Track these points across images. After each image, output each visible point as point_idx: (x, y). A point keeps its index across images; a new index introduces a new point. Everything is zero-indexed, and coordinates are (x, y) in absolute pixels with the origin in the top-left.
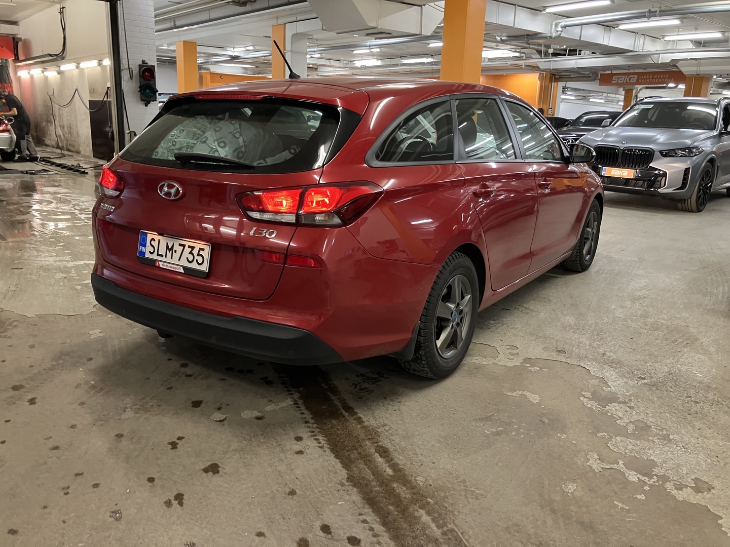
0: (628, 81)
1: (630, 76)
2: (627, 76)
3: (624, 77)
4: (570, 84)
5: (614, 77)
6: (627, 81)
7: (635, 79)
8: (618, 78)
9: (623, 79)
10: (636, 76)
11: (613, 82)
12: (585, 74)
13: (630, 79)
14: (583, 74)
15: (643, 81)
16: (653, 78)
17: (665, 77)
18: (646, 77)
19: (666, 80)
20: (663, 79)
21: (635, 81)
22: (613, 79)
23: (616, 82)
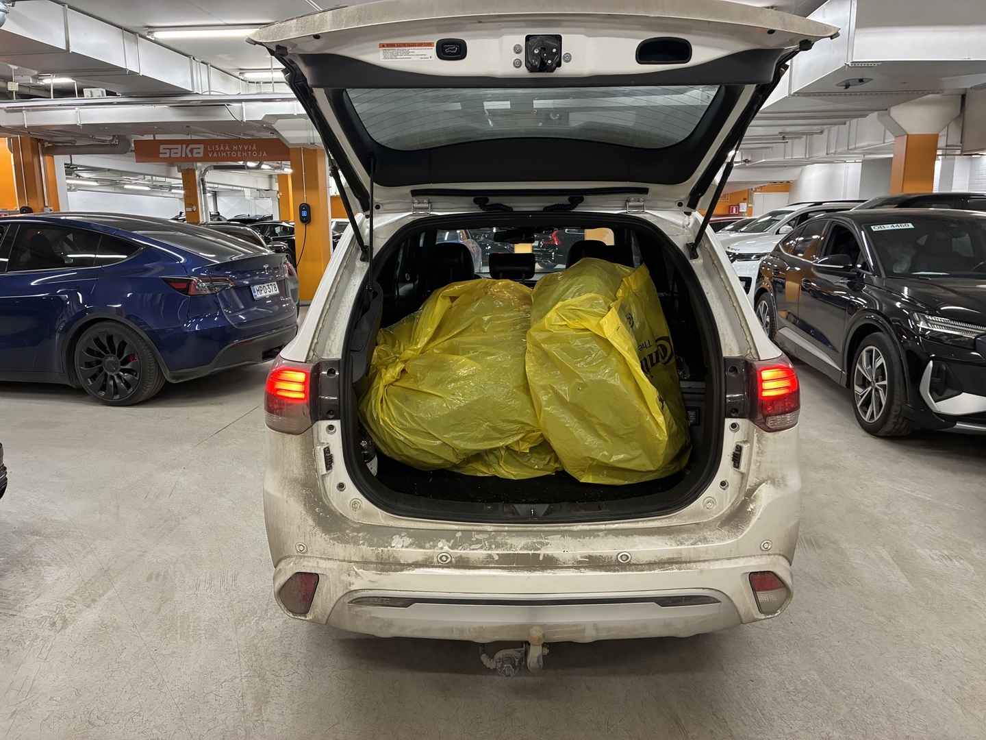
0: (190, 155)
1: (191, 146)
2: (184, 146)
3: (179, 146)
4: (79, 160)
5: (162, 147)
6: (186, 153)
7: (202, 151)
8: (170, 149)
9: (179, 151)
10: (202, 146)
11: (161, 156)
12: (105, 141)
13: (191, 151)
14: (101, 140)
15: (215, 155)
16: (231, 150)
17: (252, 148)
18: (220, 147)
19: (255, 154)
20: (249, 153)
21: (201, 155)
22: (161, 151)
23: (167, 156)
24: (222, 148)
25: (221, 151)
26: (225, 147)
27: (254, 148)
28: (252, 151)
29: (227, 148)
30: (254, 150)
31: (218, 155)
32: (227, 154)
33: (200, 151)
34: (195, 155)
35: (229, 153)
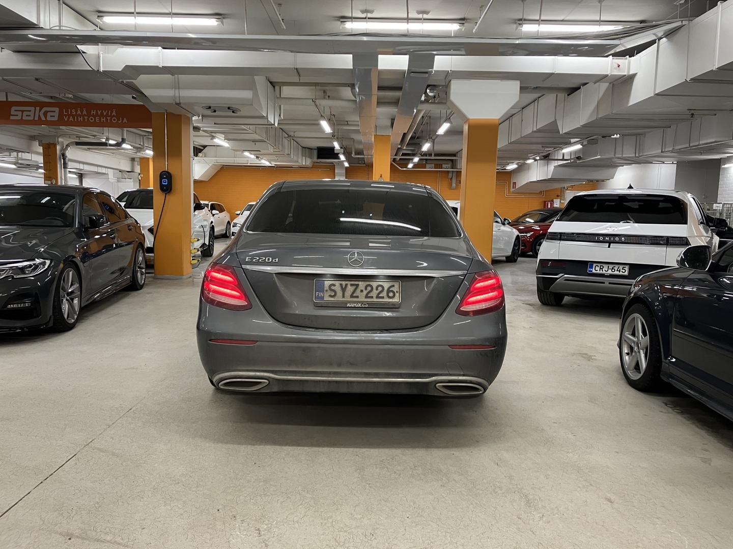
0: (43, 119)
1: (45, 109)
2: (38, 109)
3: (32, 109)
5: (13, 108)
6: (39, 116)
7: (56, 114)
8: (23, 111)
9: (32, 113)
10: (57, 110)
13: (45, 114)
15: (71, 119)
16: (89, 115)
17: (111, 113)
18: (76, 112)
19: (114, 120)
20: (109, 118)
21: (56, 119)
22: (13, 112)
23: (19, 118)
24: (79, 112)
25: (78, 116)
26: (82, 112)
27: (114, 113)
28: (112, 117)
29: (85, 112)
30: (114, 116)
31: (74, 119)
32: (84, 119)
33: (54, 114)
34: (49, 118)
35: (86, 117)
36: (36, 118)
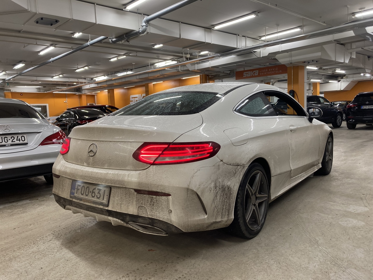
0: (253, 75)
1: (254, 71)
2: (252, 72)
3: (250, 72)
5: (244, 73)
7: (257, 73)
8: (247, 73)
9: (250, 74)
10: (258, 71)
11: (244, 76)
13: (254, 73)
14: (226, 73)
16: (268, 71)
18: (264, 71)
20: (275, 71)
21: (257, 74)
22: (244, 74)
23: (246, 76)
30: (277, 70)
32: (266, 73)
36: (251, 76)
